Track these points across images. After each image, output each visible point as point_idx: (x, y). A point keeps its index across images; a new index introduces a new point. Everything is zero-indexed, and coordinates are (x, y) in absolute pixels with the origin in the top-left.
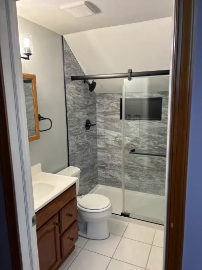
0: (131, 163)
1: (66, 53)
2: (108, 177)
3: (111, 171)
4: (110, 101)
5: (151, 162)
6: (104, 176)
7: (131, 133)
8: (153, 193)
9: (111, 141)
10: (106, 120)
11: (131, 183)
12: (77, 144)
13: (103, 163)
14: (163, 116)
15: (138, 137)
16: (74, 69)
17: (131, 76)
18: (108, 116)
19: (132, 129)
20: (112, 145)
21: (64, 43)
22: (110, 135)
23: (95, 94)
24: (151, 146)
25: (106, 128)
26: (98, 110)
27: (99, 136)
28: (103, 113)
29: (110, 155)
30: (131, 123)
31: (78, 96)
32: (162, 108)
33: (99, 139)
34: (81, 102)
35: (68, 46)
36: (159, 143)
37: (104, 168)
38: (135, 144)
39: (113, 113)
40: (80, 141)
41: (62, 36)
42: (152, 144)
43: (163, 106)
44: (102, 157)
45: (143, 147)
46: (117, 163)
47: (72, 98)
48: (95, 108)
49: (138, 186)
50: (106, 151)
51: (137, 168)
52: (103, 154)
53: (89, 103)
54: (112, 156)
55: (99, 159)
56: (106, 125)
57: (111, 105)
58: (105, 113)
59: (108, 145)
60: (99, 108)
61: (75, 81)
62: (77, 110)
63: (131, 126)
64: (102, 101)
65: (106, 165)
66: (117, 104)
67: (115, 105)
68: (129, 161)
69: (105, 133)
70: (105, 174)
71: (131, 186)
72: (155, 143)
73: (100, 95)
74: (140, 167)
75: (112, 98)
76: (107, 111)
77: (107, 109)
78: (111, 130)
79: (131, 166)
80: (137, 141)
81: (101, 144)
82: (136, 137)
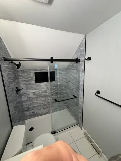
0: (43, 103)
3: (33, 110)
4: (29, 74)
5: (53, 99)
6: (29, 115)
7: (42, 88)
8: (55, 112)
9: (31, 95)
10: (26, 84)
11: (44, 111)
12: (14, 107)
13: (27, 108)
14: (56, 79)
15: (46, 90)
17: (53, 61)
18: (28, 82)
20: (32, 97)
22: (31, 92)
23: (17, 70)
25: (27, 89)
27: (23, 94)
28: (24, 81)
29: (31, 103)
30: (42, 84)
31: (10, 72)
33: (23, 95)
34: (12, 76)
37: (28, 110)
38: (45, 93)
39: (31, 80)
40: (15, 103)
42: (53, 92)
43: (55, 75)
44: (26, 105)
45: (48, 94)
46: (36, 105)
47: (6, 74)
48: (19, 79)
49: (48, 111)
50: (29, 101)
51: (47, 104)
52: (27, 103)
53: (16, 76)
54: (33, 103)
55: (24, 107)
56: (27, 87)
57: (29, 76)
58: (26, 81)
59: (29, 98)
60: (21, 79)
61: (7, 61)
62: (11, 83)
63: (42, 86)
64: (23, 74)
65: (30, 108)
66: (33, 75)
67: (32, 76)
68: (42, 102)
69: (27, 92)
70: (30, 113)
71: (45, 113)
72: (54, 91)
73: (21, 71)
74: (48, 103)
75: (30, 72)
76: (26, 79)
77: (27, 78)
78: (31, 89)
79: (44, 104)
80: (45, 92)
81: (25, 98)
82: (45, 90)
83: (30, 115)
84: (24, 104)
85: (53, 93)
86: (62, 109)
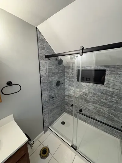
0: (82, 106)
1: (40, 40)
2: (69, 110)
3: (71, 108)
8: (95, 126)
9: (72, 93)
10: (70, 81)
12: (50, 96)
13: (68, 103)
15: (88, 93)
16: (47, 51)
17: (83, 52)
18: (70, 79)
19: (84, 88)
20: (72, 95)
21: (38, 32)
22: (71, 89)
23: (64, 66)
24: (96, 100)
25: (70, 85)
26: (66, 75)
27: (66, 89)
28: (68, 77)
29: (71, 100)
30: (84, 84)
31: (51, 68)
32: (106, 77)
34: (53, 71)
35: (42, 35)
36: (101, 99)
37: (68, 105)
38: (86, 96)
40: (52, 93)
41: (36, 28)
43: (106, 75)
44: (67, 100)
45: (90, 99)
47: (45, 69)
48: (64, 74)
49: (85, 119)
50: (69, 97)
53: (60, 72)
55: (65, 100)
56: (70, 83)
57: (72, 73)
63: (84, 86)
64: (68, 71)
69: (69, 88)
70: (68, 108)
72: (98, 98)
73: (67, 67)
74: (87, 110)
76: (71, 76)
78: (72, 86)
80: (86, 94)
81: (66, 93)
82: (86, 92)
83: (68, 111)
84: (65, 97)
85: (97, 101)
86: (109, 132)
